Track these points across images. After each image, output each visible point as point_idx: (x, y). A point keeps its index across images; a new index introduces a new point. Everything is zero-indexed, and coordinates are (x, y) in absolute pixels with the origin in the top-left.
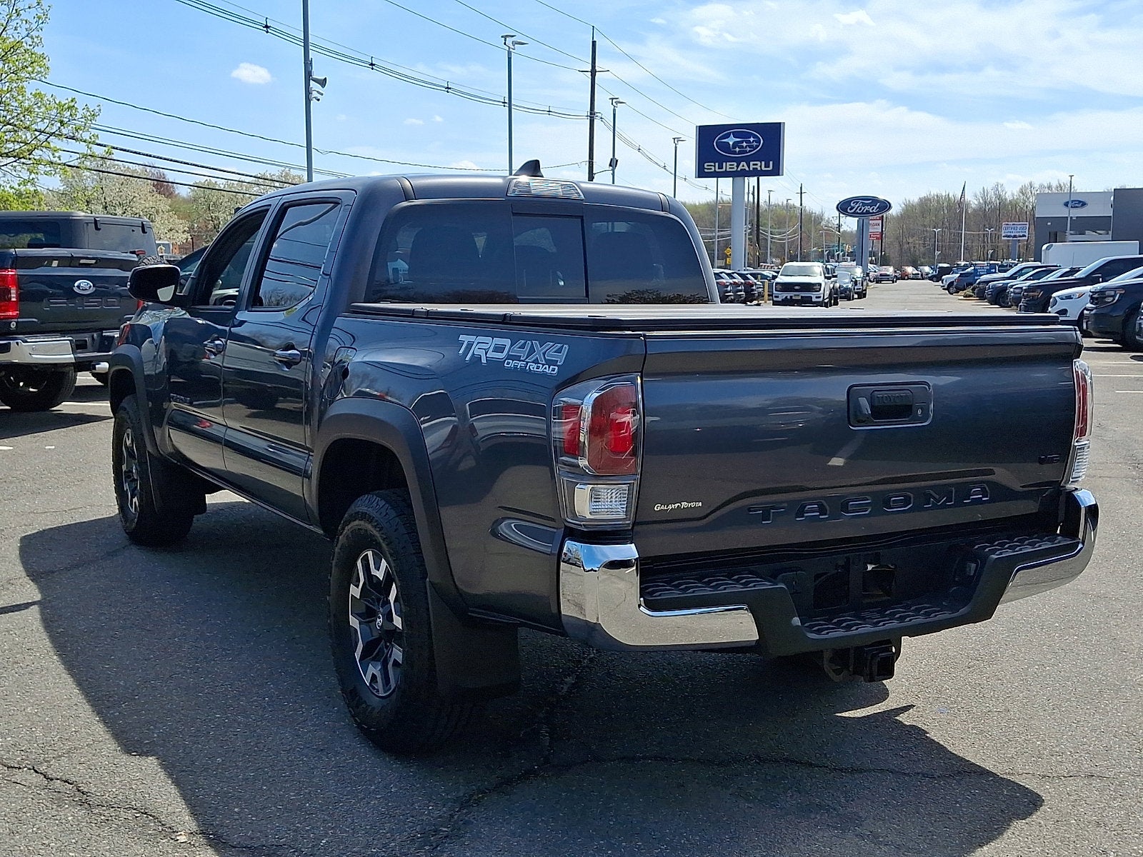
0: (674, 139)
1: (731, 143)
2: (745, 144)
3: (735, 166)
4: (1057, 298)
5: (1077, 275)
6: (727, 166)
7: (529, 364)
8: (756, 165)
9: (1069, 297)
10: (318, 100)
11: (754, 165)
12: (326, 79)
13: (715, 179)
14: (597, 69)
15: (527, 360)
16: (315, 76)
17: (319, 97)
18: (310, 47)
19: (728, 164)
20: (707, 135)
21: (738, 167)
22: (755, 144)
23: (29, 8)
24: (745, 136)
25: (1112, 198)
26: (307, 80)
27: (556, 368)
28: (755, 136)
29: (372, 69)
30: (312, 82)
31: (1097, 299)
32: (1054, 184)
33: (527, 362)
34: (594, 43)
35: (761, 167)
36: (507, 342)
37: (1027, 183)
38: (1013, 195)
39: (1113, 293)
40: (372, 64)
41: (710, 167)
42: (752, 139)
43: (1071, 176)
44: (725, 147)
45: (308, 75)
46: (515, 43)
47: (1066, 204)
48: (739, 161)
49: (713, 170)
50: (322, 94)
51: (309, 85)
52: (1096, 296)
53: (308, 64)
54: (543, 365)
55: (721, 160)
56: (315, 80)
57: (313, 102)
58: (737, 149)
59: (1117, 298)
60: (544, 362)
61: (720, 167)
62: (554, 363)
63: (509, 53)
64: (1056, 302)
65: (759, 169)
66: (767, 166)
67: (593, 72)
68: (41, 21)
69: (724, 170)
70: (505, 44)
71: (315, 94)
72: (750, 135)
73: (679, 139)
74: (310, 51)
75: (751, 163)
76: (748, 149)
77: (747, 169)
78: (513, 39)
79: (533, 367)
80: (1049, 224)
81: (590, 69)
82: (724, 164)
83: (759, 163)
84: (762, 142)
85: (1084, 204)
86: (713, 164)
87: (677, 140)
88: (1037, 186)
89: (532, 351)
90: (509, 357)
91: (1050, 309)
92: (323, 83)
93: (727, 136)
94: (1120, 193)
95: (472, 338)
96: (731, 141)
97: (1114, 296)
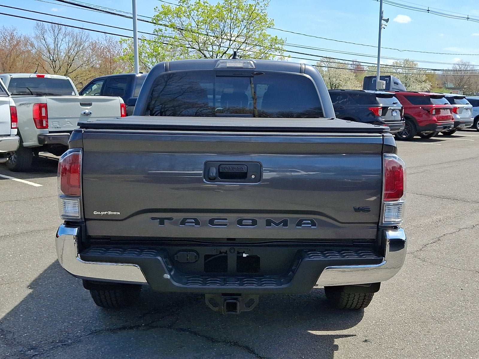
12: (388, 19)
16: (384, 18)
17: (385, 27)
18: (383, 2)
23: (263, 1)
26: (381, 20)
29: (428, 12)
30: (382, 21)
40: (428, 10)
45: (381, 18)
50: (386, 26)
51: (381, 22)
53: (381, 13)
56: (384, 20)
57: (382, 29)
68: (266, 6)
71: (383, 26)
74: (383, 3)
92: (387, 21)
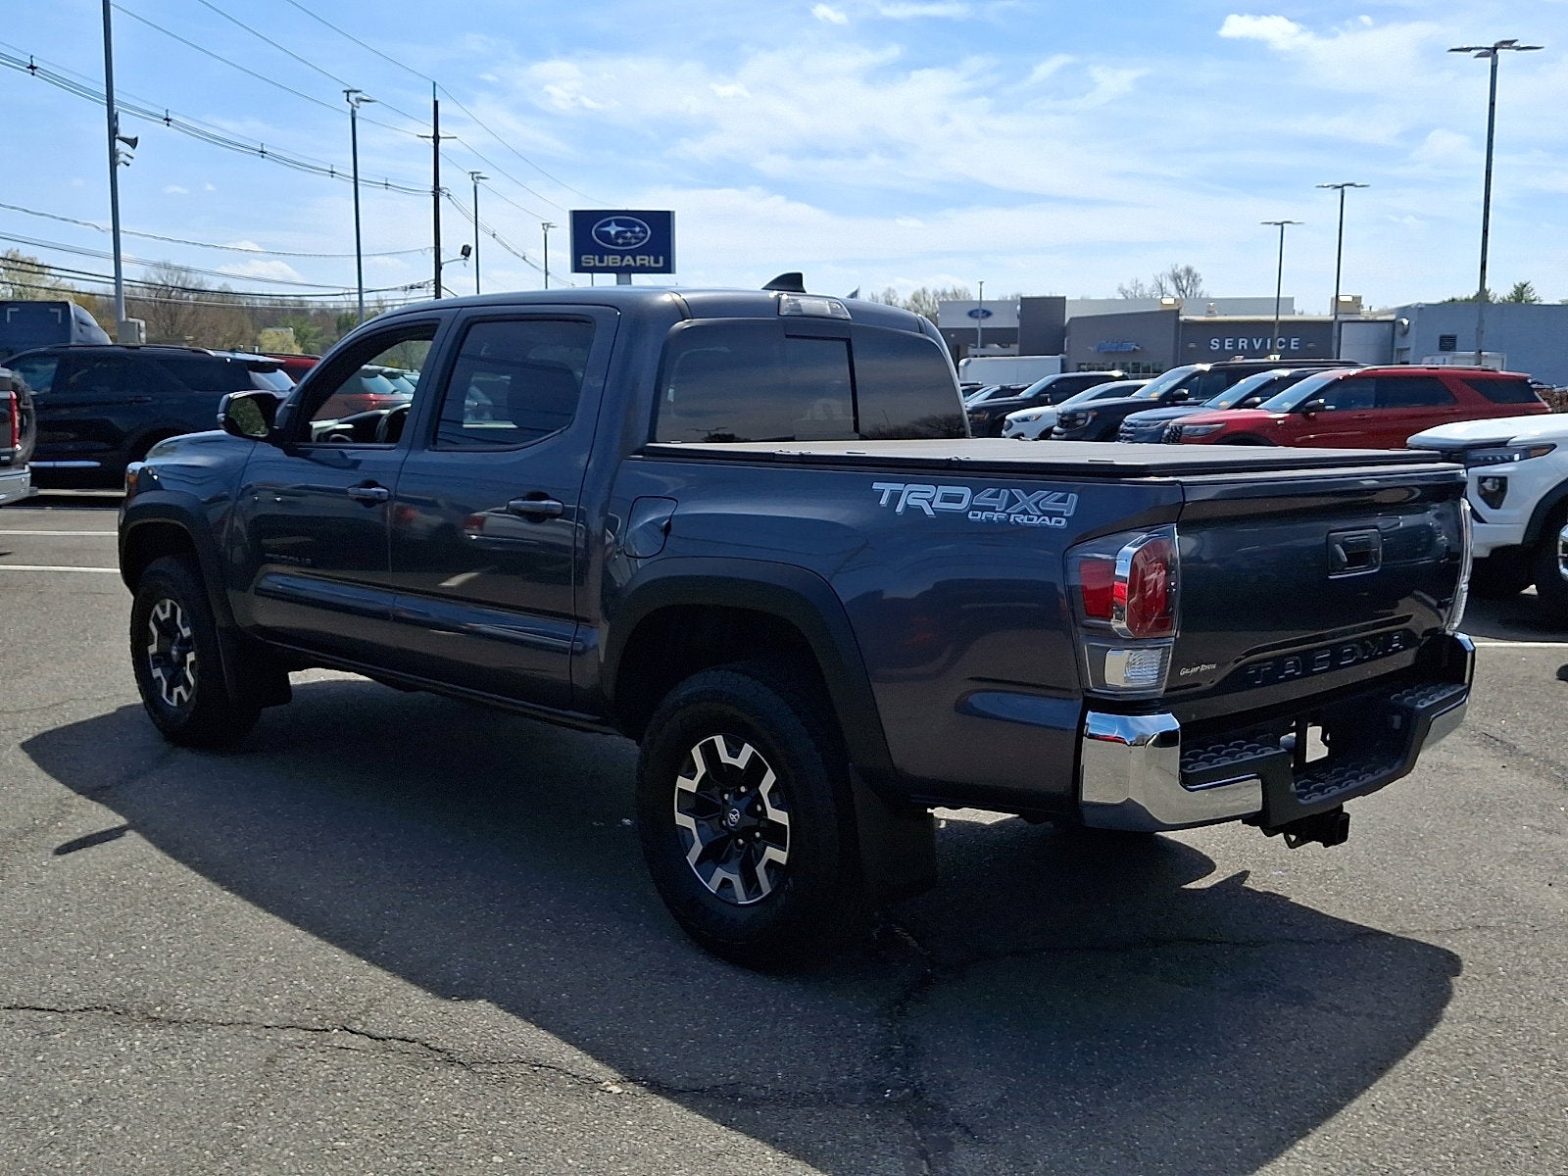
0: (543, 224)
1: (613, 233)
2: (629, 234)
3: (618, 261)
4: (1014, 422)
5: (1023, 395)
6: (609, 260)
7: (1012, 516)
8: (644, 260)
9: (1025, 420)
10: (128, 165)
11: (642, 260)
12: (137, 138)
13: (589, 275)
14: (441, 134)
15: (1008, 511)
16: (122, 134)
17: (129, 160)
19: (611, 257)
20: (582, 221)
21: (622, 260)
22: (641, 235)
24: (630, 225)
25: (1019, 308)
26: (112, 139)
27: (1064, 520)
28: (641, 226)
30: (118, 141)
31: (1066, 422)
32: (949, 291)
33: (1010, 514)
34: (436, 104)
35: (649, 262)
36: (967, 492)
37: (920, 289)
38: (905, 302)
39: (1084, 415)
41: (589, 260)
42: (637, 229)
43: (981, 283)
44: (606, 237)
45: (113, 132)
46: (359, 100)
47: (971, 314)
48: (623, 254)
49: (592, 265)
50: (132, 158)
51: (115, 145)
52: (1066, 418)
53: (112, 119)
54: (1039, 517)
55: (602, 253)
56: (123, 140)
57: (121, 168)
58: (620, 241)
59: (1089, 421)
60: (1039, 513)
61: (601, 261)
62: (1060, 514)
63: (353, 112)
64: (1011, 425)
65: (647, 264)
66: (656, 261)
67: (436, 138)
69: (605, 264)
70: (348, 100)
71: (122, 157)
72: (636, 224)
73: (548, 225)
75: (638, 258)
76: (633, 241)
77: (633, 264)
78: (358, 95)
79: (1023, 519)
80: (953, 335)
81: (432, 134)
82: (606, 257)
83: (646, 258)
84: (649, 232)
85: (988, 314)
86: (592, 257)
87: (546, 226)
88: (930, 292)
89: (1013, 501)
90: (973, 508)
91: (1004, 432)
92: (133, 143)
93: (608, 224)
94: (1026, 302)
95: (899, 487)
96: (613, 230)
97: (1086, 419)
